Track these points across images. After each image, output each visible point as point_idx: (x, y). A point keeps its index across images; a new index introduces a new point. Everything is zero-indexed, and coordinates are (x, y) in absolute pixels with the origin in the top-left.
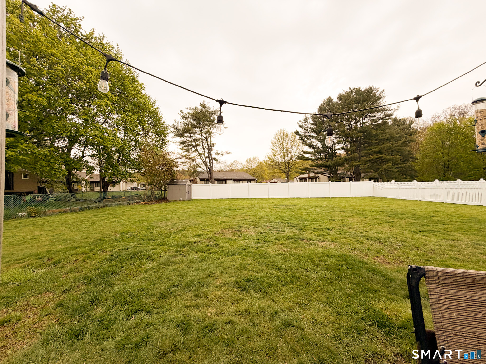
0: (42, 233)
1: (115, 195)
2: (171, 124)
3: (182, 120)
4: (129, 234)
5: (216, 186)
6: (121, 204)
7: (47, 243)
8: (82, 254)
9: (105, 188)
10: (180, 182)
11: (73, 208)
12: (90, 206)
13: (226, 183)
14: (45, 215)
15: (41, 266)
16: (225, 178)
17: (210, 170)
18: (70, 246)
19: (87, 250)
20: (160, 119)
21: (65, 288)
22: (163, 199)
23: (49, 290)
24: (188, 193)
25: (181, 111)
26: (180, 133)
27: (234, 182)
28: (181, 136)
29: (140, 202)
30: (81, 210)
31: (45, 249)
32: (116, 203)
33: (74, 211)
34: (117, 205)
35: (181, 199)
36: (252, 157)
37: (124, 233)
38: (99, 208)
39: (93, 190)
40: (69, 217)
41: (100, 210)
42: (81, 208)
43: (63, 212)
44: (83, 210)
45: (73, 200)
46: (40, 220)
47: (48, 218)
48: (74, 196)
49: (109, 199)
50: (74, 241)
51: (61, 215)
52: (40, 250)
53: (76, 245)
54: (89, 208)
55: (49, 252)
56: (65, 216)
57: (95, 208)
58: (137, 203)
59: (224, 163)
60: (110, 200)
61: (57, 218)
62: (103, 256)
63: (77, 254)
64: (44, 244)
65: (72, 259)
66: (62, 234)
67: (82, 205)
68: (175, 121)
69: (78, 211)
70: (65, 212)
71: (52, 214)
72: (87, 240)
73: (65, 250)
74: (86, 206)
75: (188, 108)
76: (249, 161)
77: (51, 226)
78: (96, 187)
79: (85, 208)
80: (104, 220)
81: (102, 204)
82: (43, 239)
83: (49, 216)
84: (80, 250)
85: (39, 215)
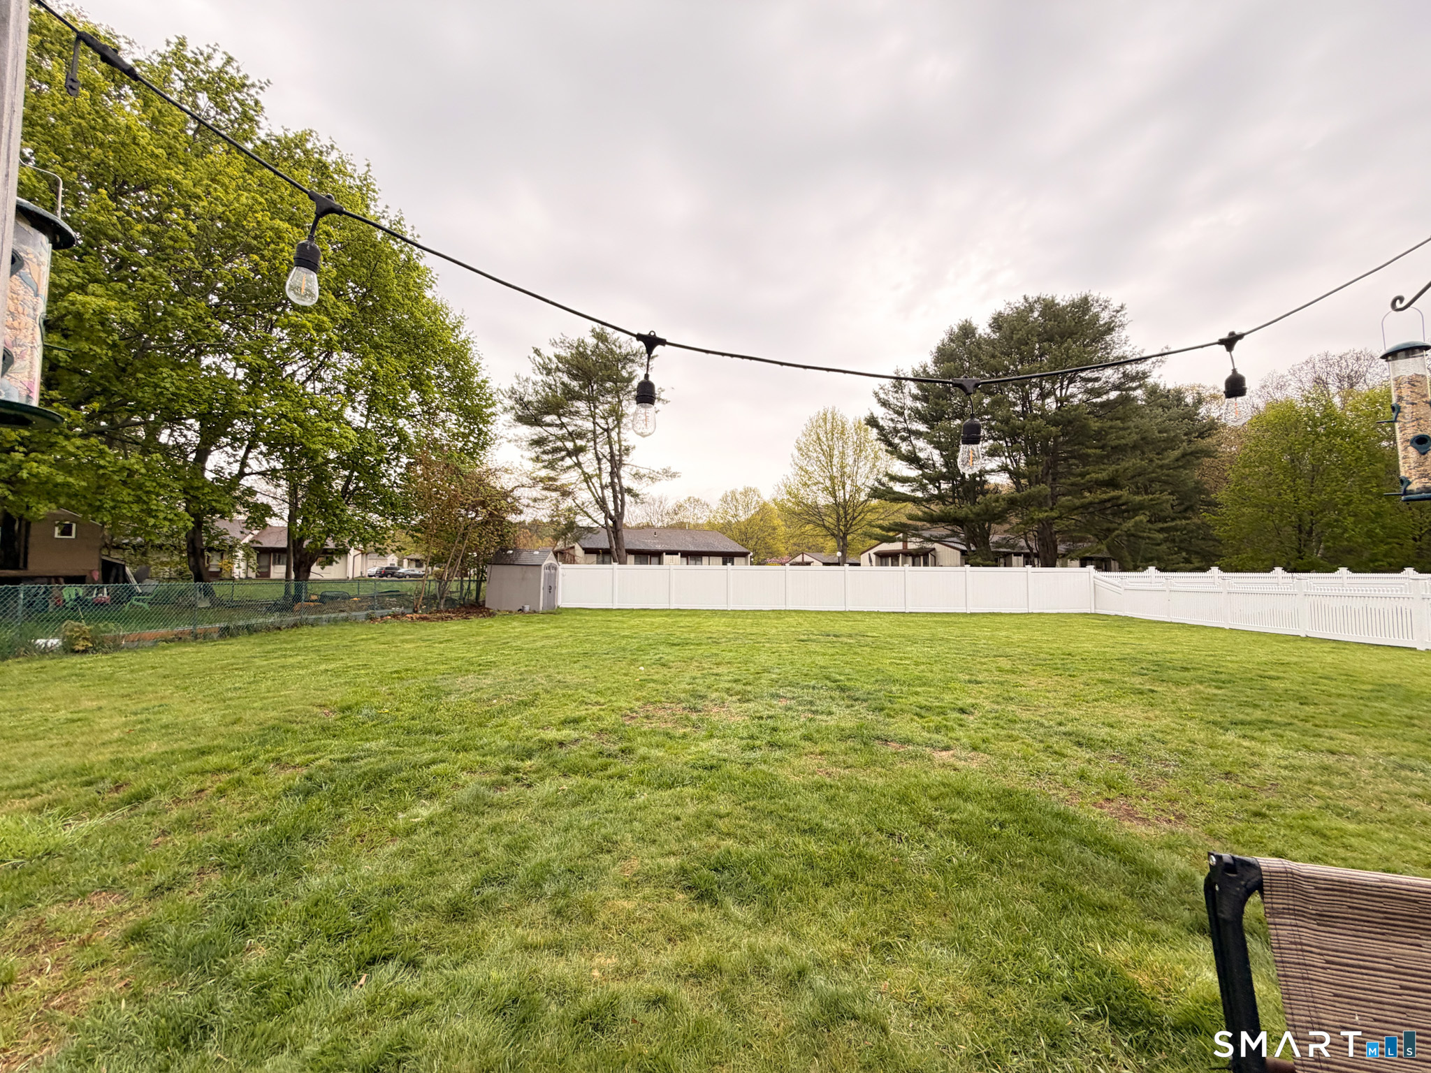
0: (103, 703)
1: (330, 590)
2: (506, 387)
3: (539, 378)
4: (365, 711)
5: (632, 571)
6: (346, 620)
7: (116, 734)
8: (219, 770)
9: (302, 569)
10: (525, 558)
11: (200, 628)
12: (253, 621)
13: (660, 563)
14: (117, 648)
15: (92, 807)
16: (659, 547)
17: (614, 522)
18: (185, 745)
19: (233, 759)
20: (473, 372)
21: (158, 878)
22: (474, 607)
23: (108, 886)
24: (547, 590)
25: (537, 351)
26: (530, 415)
27: (685, 559)
28: (534, 421)
29: (403, 614)
30: (226, 633)
31: (107, 755)
32: (333, 615)
33: (205, 637)
34: (335, 622)
35: (527, 608)
36: (741, 489)
37: (349, 708)
38: (279, 628)
39: (263, 574)
40: (188, 655)
41: (283, 635)
42: (228, 628)
43: (172, 641)
44: (232, 636)
45: (205, 604)
46: (100, 663)
47: (125, 658)
48: (208, 593)
49: (312, 604)
50: (197, 730)
51: (164, 648)
52: (92, 756)
53: (202, 742)
54: (251, 630)
55: (117, 763)
56: (175, 650)
57: (267, 629)
58: (395, 616)
59: (657, 504)
60: (315, 606)
61: (150, 657)
62: (281, 778)
63: (203, 772)
64: (106, 737)
65: (188, 787)
66: (163, 708)
67: (231, 621)
68: (517, 377)
69: (215, 636)
70: (179, 639)
71: (136, 645)
72: (237, 728)
73: (167, 759)
74: (241, 623)
75: (558, 341)
76: (729, 499)
77: (129, 681)
78: (274, 564)
79: (238, 628)
80: (293, 666)
81: (290, 619)
82: (104, 723)
83: (129, 649)
84: (214, 760)
85: (97, 646)
